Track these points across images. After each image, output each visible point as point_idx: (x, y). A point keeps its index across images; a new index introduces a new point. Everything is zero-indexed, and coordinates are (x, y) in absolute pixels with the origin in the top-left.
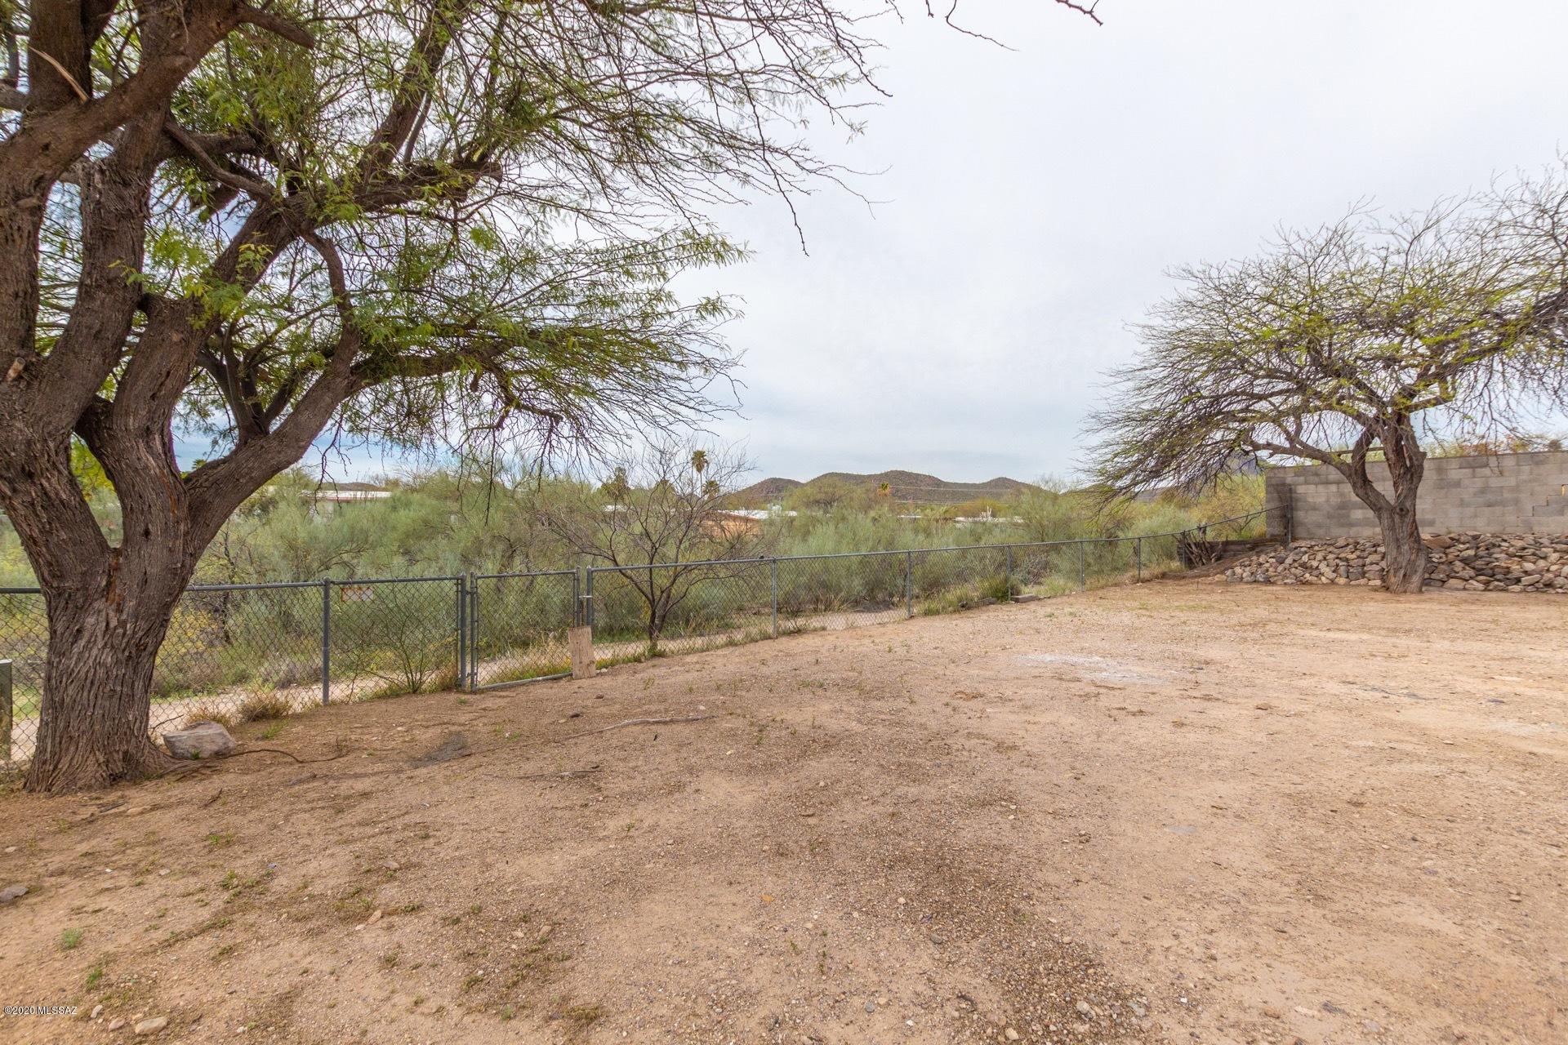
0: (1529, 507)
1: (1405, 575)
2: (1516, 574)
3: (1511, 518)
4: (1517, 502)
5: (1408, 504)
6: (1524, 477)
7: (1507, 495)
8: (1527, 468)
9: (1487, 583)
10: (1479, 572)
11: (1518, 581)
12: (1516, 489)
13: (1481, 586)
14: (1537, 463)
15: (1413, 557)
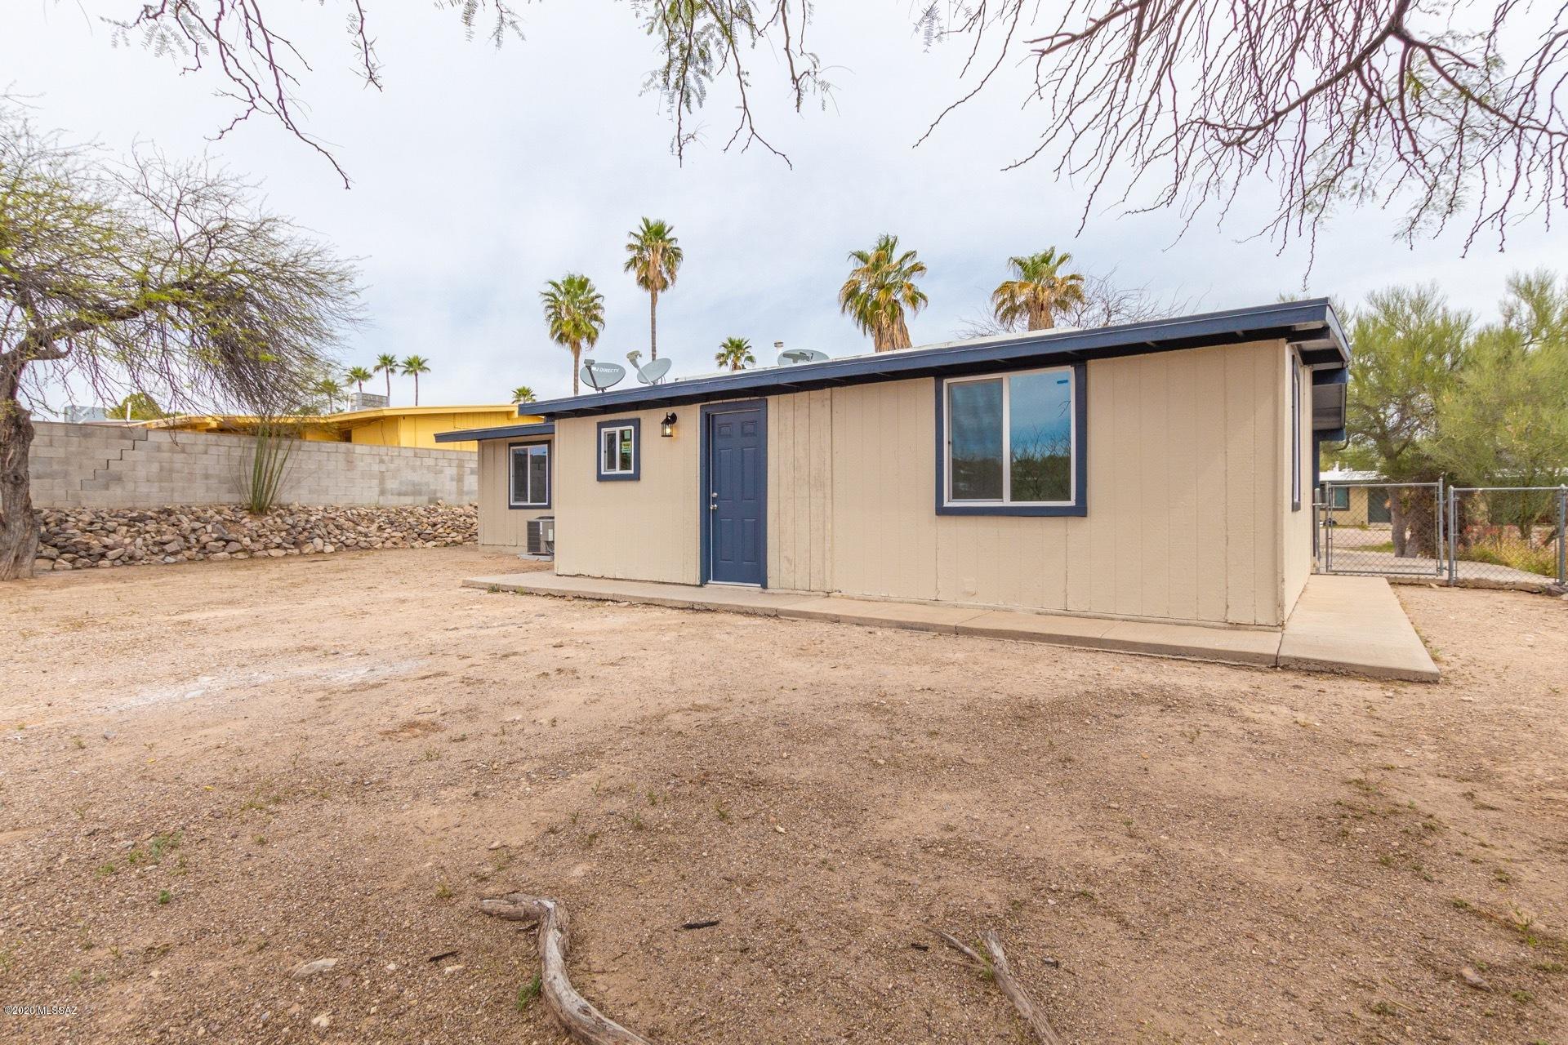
0: (77, 481)
1: (16, 558)
2: (98, 550)
3: (60, 492)
4: (66, 474)
5: (22, 472)
6: (73, 449)
7: (55, 467)
8: (75, 439)
9: (72, 561)
10: (63, 550)
11: (103, 556)
12: (66, 461)
13: (69, 565)
14: (86, 436)
15: (27, 535)
